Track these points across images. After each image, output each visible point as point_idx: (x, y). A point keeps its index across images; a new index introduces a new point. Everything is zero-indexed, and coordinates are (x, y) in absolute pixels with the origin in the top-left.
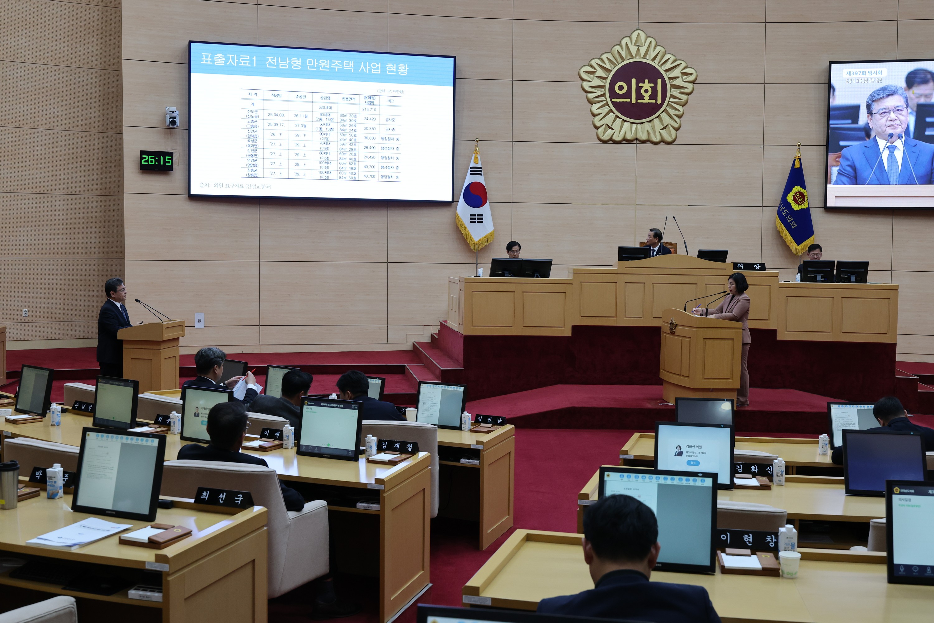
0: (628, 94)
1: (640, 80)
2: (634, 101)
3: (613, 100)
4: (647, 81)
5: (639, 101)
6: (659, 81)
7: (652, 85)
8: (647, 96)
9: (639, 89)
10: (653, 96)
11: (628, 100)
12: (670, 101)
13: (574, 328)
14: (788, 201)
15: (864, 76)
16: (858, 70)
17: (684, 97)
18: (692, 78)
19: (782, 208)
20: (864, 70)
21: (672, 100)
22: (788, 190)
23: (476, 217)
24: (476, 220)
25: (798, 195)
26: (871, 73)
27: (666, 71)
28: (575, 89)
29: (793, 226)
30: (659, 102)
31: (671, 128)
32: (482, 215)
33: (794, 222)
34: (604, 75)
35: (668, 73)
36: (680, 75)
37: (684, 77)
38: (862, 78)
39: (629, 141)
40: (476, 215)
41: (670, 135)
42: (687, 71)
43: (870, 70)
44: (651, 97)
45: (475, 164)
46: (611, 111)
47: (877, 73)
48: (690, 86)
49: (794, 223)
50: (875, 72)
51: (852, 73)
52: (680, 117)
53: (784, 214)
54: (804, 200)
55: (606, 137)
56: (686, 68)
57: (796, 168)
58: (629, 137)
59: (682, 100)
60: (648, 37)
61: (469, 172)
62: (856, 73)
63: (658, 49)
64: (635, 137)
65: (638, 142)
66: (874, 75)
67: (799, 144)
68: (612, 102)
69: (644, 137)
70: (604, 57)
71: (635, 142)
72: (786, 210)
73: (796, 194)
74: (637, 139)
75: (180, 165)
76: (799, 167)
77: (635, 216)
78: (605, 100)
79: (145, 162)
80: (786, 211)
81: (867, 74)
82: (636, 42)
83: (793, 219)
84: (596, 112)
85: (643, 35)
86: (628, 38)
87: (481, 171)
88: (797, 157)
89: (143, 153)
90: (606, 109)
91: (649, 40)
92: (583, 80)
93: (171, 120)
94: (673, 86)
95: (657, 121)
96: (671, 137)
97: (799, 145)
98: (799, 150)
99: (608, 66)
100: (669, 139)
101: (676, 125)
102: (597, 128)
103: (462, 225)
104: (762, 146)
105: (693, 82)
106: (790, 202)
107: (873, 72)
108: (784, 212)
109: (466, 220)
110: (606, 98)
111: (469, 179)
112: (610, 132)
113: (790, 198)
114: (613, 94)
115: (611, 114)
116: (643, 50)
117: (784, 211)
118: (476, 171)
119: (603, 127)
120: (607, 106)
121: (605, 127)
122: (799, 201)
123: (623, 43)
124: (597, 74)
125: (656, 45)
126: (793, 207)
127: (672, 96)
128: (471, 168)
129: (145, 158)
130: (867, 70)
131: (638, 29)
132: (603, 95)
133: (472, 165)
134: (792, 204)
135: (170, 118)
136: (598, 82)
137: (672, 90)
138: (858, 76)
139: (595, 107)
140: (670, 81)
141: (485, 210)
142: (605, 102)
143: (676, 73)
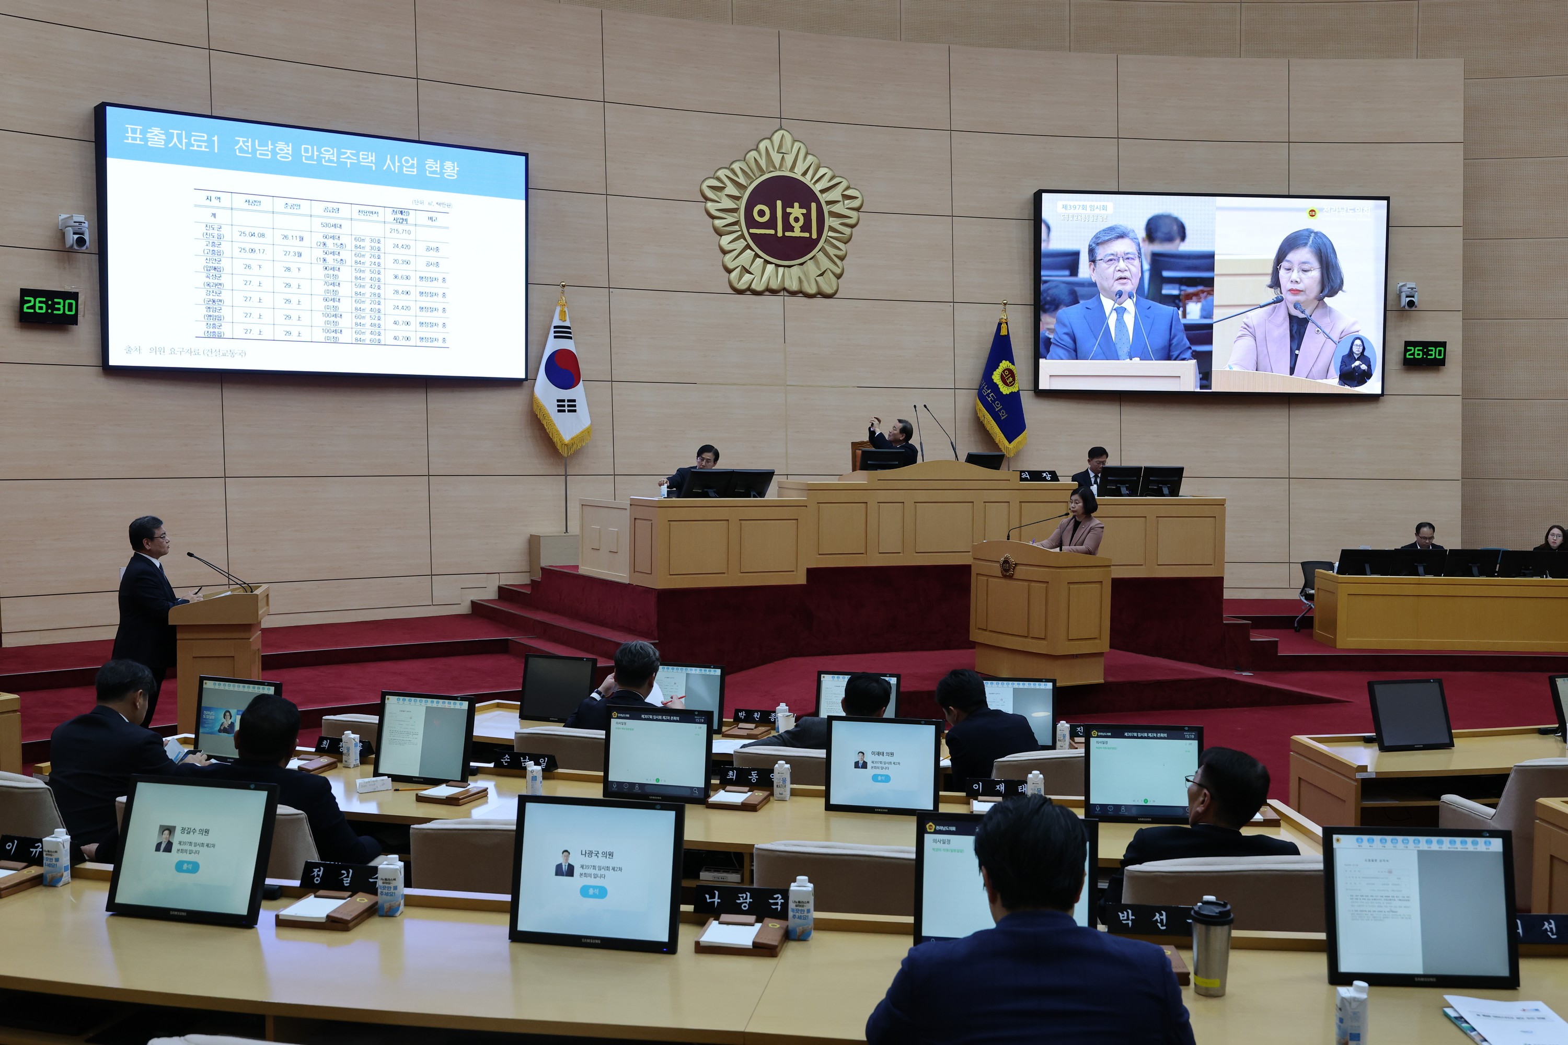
0: (772, 224)
1: (788, 204)
2: (780, 234)
3: (752, 231)
4: (796, 205)
5: (787, 234)
6: (814, 205)
7: (804, 211)
8: (797, 226)
9: (786, 216)
10: (806, 227)
11: (772, 232)
12: (828, 235)
13: (811, 572)
14: (995, 381)
15: (1084, 211)
16: (1076, 203)
17: (847, 231)
18: (856, 203)
19: (986, 391)
20: (1085, 203)
21: (831, 234)
22: (992, 365)
23: (566, 403)
24: (566, 408)
25: (1007, 372)
26: (1093, 208)
27: (822, 191)
28: (695, 212)
29: (1003, 416)
30: (814, 236)
31: (831, 275)
32: (574, 401)
33: (1003, 411)
34: (736, 193)
35: (824, 195)
36: (840, 198)
37: (846, 202)
38: (1081, 214)
39: (774, 292)
40: (566, 401)
41: (830, 286)
42: (849, 192)
43: (1093, 203)
44: (803, 229)
45: (561, 321)
46: (748, 247)
47: (1101, 209)
48: (854, 214)
49: (1003, 413)
50: (1099, 207)
51: (1068, 208)
52: (842, 258)
53: (989, 399)
54: (1014, 380)
55: (742, 285)
56: (848, 188)
57: (1002, 336)
58: (774, 285)
59: (845, 234)
60: (794, 141)
61: (552, 334)
62: (1074, 207)
63: (810, 158)
64: (782, 287)
65: (786, 294)
66: (1097, 211)
67: (1005, 302)
68: (750, 234)
69: (794, 287)
70: (736, 166)
71: (782, 293)
72: (992, 394)
73: (1004, 371)
74: (784, 289)
75: (86, 315)
76: (1006, 334)
77: (786, 402)
78: (739, 231)
79: (28, 308)
80: (992, 396)
81: (1088, 209)
82: (780, 146)
83: (1001, 407)
84: (727, 248)
85: (788, 138)
86: (768, 141)
87: (570, 333)
88: (1004, 321)
89: (25, 292)
90: (741, 244)
91: (797, 145)
92: (707, 199)
93: (76, 237)
94: (832, 214)
95: (810, 264)
96: (832, 288)
97: (1005, 304)
98: (1005, 310)
99: (742, 180)
100: (829, 291)
101: (838, 271)
102: (729, 271)
103: (545, 415)
104: (952, 304)
105: (857, 209)
106: (998, 383)
107: (1096, 207)
108: (989, 397)
109: (550, 407)
110: (741, 227)
111: (553, 345)
112: (747, 277)
113: (996, 377)
114: (751, 222)
115: (749, 251)
116: (789, 160)
117: (990, 395)
118: (563, 332)
119: (739, 269)
120: (742, 240)
121: (741, 270)
122: (1008, 382)
123: (762, 146)
124: (727, 191)
125: (807, 154)
126: (1001, 390)
127: (832, 229)
128: (555, 327)
129: (30, 301)
130: (1088, 204)
131: (781, 128)
132: (736, 223)
133: (556, 322)
134: (999, 386)
135: (74, 233)
136: (729, 204)
137: (831, 219)
138: (1077, 211)
139: (725, 241)
140: (828, 206)
141: (577, 393)
142: (740, 233)
143: (835, 195)
